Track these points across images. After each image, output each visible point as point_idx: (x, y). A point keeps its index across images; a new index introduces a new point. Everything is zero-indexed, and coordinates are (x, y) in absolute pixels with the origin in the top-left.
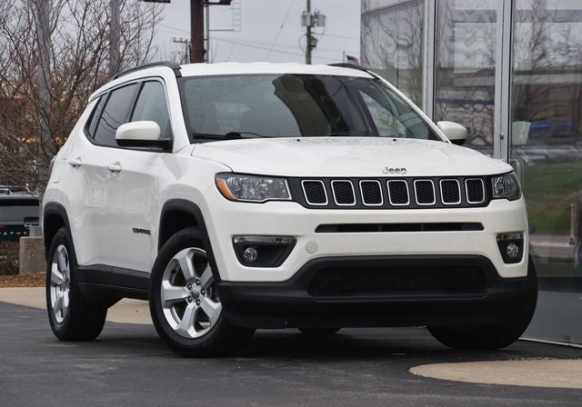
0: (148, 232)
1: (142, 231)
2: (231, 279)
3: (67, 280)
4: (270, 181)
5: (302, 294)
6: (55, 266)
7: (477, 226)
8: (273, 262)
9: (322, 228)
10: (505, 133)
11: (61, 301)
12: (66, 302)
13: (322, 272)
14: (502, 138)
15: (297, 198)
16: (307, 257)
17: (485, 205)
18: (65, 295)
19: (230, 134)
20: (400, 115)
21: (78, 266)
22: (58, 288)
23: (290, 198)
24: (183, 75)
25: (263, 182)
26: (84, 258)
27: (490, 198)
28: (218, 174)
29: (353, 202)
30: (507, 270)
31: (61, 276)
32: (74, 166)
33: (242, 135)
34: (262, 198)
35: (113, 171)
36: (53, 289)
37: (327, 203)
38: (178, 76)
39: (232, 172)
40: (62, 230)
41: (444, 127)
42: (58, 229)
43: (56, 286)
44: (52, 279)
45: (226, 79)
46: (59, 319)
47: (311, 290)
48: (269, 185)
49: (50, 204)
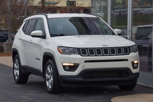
0: (40, 60)
1: (38, 59)
2: (62, 74)
3: (18, 68)
4: (72, 49)
5: (81, 79)
6: (15, 64)
7: (127, 60)
8: (73, 70)
9: (86, 62)
10: (130, 30)
11: (17, 73)
12: (18, 74)
13: (86, 73)
14: (130, 31)
15: (79, 53)
16: (82, 69)
17: (129, 54)
18: (18, 72)
19: (61, 34)
20: (103, 26)
21: (21, 65)
22: (16, 70)
23: (77, 53)
24: (48, 18)
25: (70, 49)
26: (23, 63)
27: (130, 52)
28: (58, 46)
29: (94, 54)
30: (134, 71)
31: (17, 67)
32: (20, 39)
33: (64, 35)
34: (70, 53)
35: (30, 42)
36: (15, 70)
37: (87, 55)
38: (47, 18)
39: (62, 46)
40: (17, 55)
41: (116, 31)
42: (16, 55)
43: (15, 69)
44: (15, 68)
45: (59, 19)
46: (17, 78)
47: (83, 78)
48: (72, 50)
49: (14, 49)
